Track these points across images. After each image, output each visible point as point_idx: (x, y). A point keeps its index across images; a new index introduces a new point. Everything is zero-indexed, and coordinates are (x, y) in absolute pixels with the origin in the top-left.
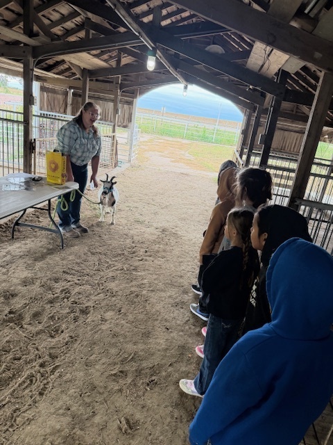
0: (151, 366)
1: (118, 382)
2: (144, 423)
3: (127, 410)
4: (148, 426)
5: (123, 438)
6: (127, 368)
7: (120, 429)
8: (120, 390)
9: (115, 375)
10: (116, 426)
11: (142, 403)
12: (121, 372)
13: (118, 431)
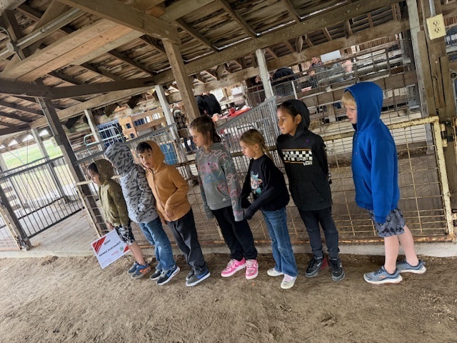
0: (264, 309)
1: (283, 333)
2: (324, 310)
3: (314, 322)
4: (327, 308)
5: (340, 321)
6: (266, 327)
7: (332, 325)
8: (293, 329)
9: (275, 336)
10: (330, 328)
11: (305, 313)
12: (270, 331)
13: (335, 326)
